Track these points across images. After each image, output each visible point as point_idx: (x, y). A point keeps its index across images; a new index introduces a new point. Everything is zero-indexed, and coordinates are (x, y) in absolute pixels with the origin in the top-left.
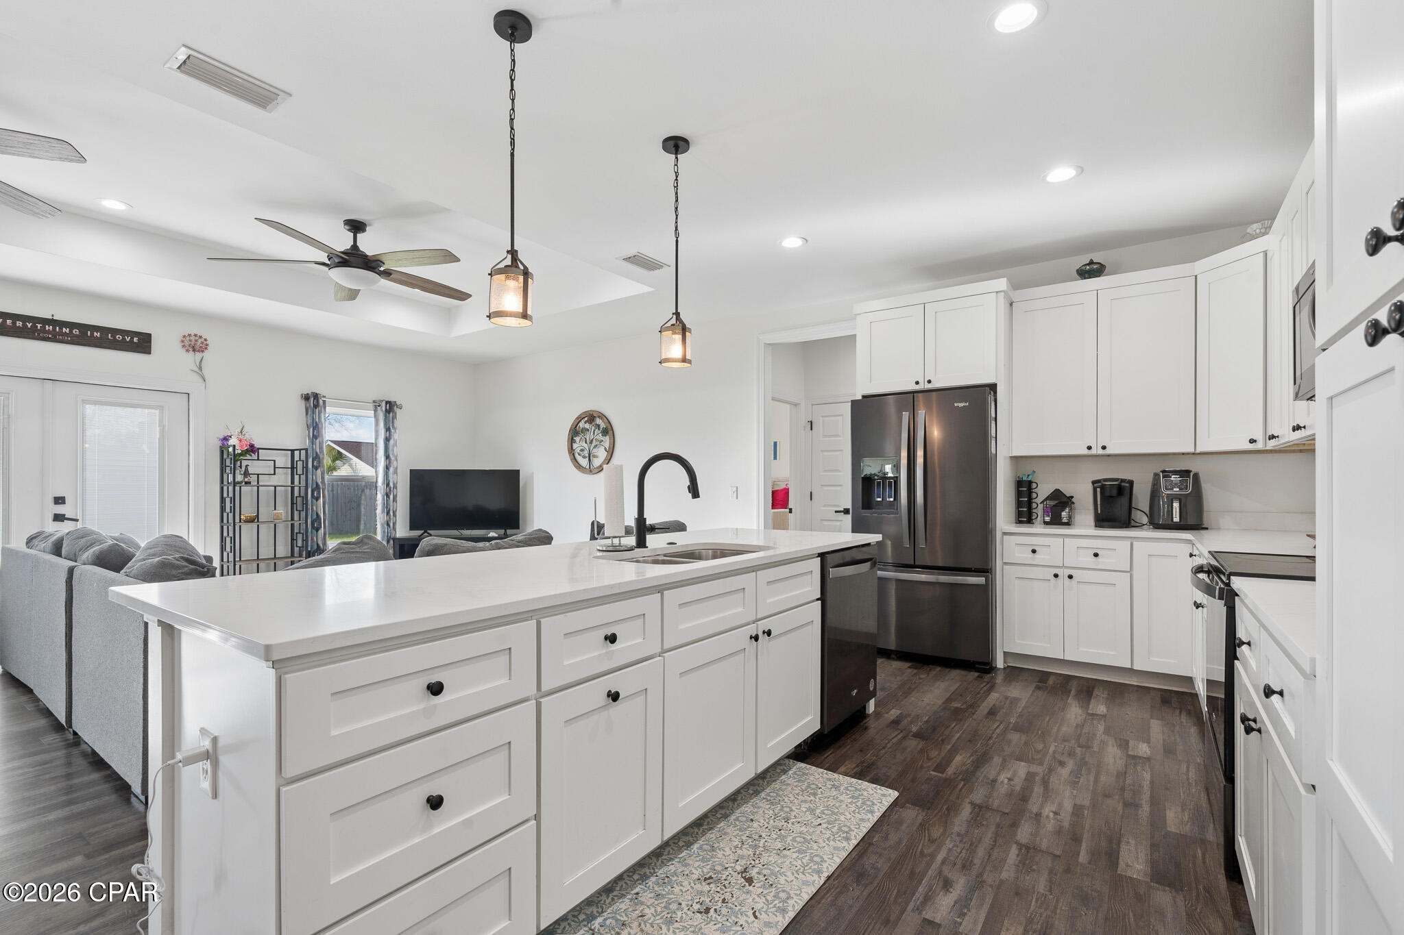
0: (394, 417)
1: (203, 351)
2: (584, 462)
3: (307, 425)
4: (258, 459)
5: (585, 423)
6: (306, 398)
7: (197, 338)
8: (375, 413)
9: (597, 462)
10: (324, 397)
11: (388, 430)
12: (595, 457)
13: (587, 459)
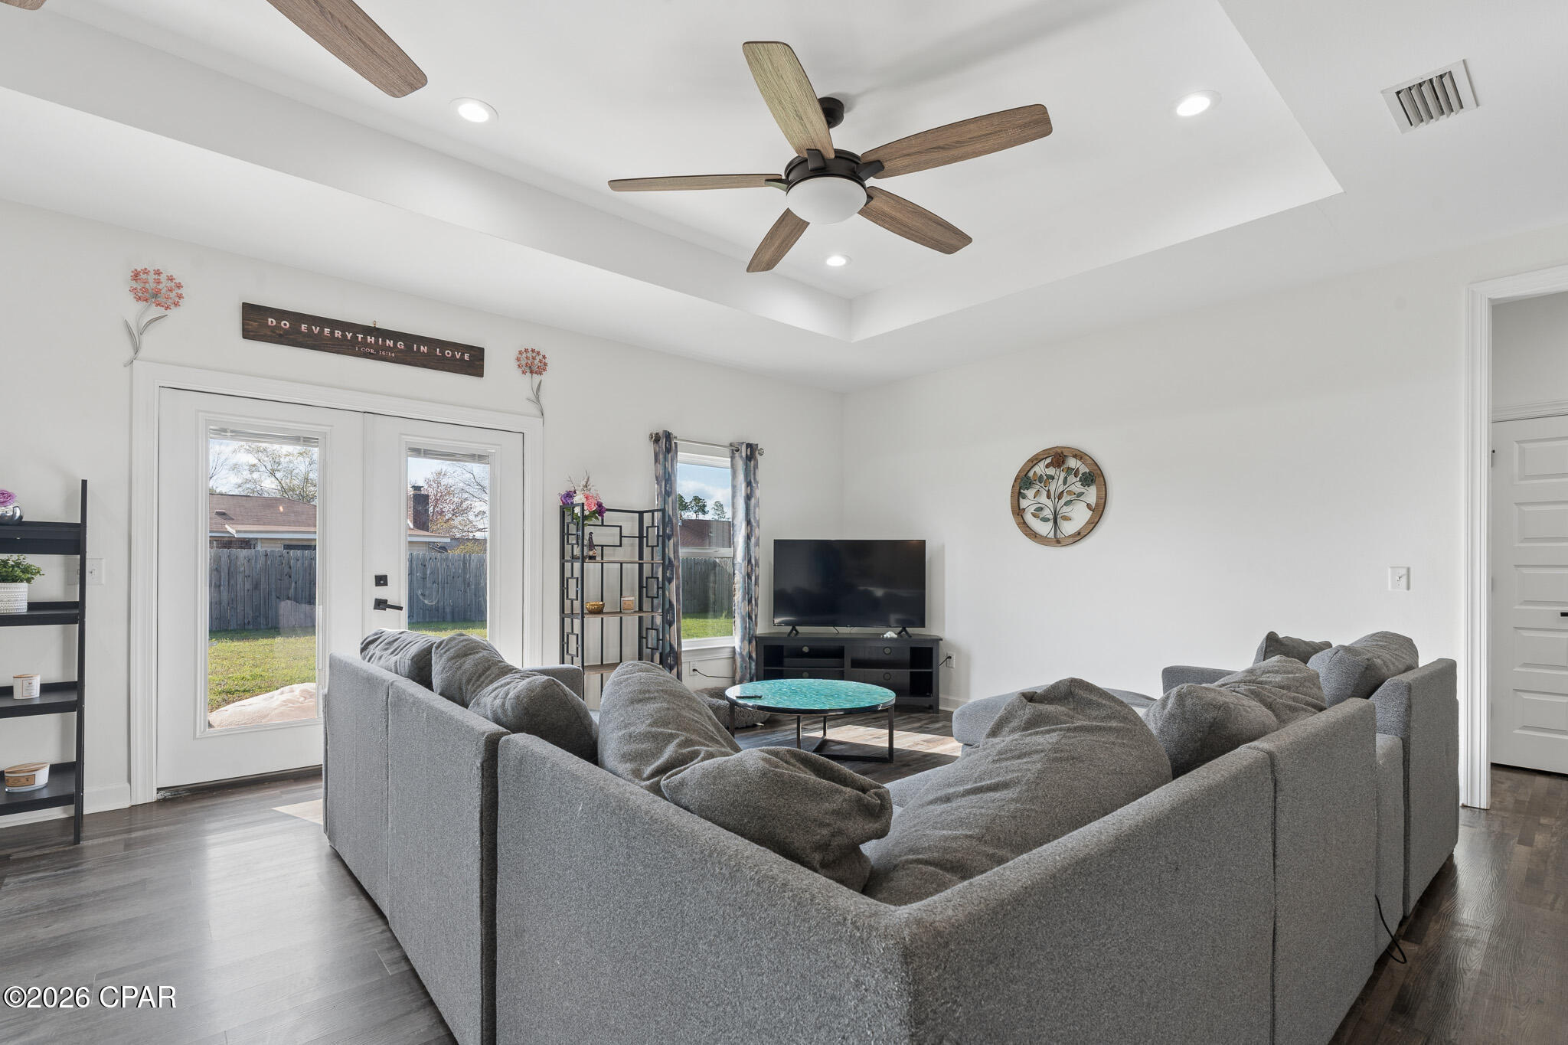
0: (756, 467)
1: (541, 374)
2: (1044, 529)
3: (657, 477)
4: (602, 525)
5: (1047, 466)
6: (656, 439)
7: (534, 355)
8: (732, 461)
9: (1068, 528)
10: (676, 438)
11: (749, 484)
12: (1067, 518)
13: (1051, 524)
